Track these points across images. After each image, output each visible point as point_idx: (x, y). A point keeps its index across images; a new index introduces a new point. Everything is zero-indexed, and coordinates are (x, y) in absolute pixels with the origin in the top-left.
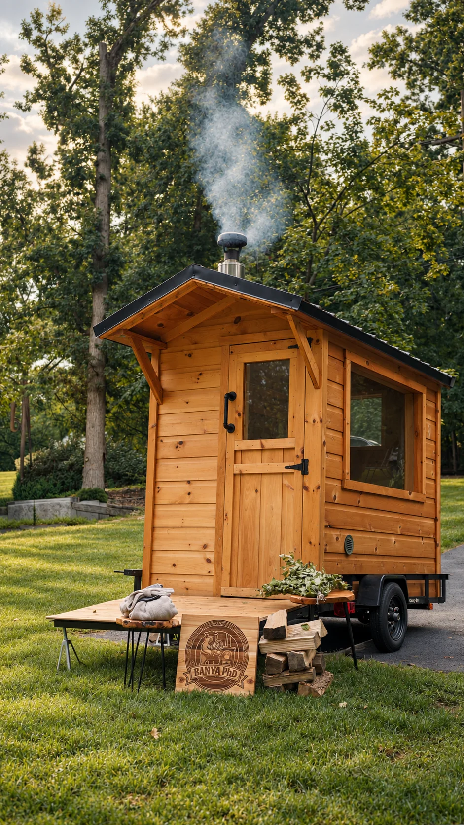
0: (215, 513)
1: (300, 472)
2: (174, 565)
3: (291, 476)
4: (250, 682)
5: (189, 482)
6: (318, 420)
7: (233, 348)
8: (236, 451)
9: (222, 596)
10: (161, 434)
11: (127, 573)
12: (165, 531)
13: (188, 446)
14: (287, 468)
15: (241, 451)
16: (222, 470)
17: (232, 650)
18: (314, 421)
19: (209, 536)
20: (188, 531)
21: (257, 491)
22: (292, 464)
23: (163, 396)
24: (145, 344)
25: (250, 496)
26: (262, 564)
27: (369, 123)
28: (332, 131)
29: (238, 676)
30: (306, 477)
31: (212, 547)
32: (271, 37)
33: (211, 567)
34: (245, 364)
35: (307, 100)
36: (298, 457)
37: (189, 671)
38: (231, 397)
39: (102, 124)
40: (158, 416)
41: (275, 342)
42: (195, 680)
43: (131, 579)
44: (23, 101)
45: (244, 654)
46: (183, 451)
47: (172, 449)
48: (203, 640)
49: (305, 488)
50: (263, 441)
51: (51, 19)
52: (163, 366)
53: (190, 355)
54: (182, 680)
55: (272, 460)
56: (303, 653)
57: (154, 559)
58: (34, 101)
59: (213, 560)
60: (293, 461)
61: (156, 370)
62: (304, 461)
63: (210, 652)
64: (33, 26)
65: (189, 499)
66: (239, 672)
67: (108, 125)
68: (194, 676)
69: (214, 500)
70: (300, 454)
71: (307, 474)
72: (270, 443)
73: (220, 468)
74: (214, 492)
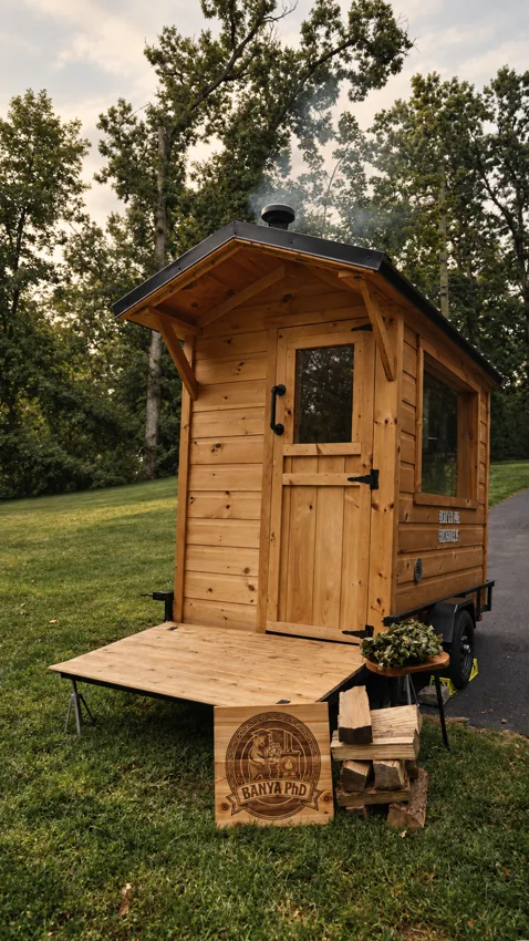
0: (258, 531)
1: (368, 486)
2: (210, 590)
3: (356, 490)
4: (326, 799)
5: (227, 493)
6: (391, 420)
7: (281, 332)
8: (285, 457)
9: (268, 632)
10: (195, 435)
11: (156, 596)
12: (199, 549)
13: (226, 450)
14: (350, 479)
15: (293, 457)
16: (268, 481)
17: (296, 755)
18: (386, 422)
19: (252, 559)
20: (226, 551)
21: (311, 507)
22: (358, 475)
23: (198, 391)
24: (176, 328)
25: (302, 512)
26: (318, 596)
27: (372, 182)
28: (343, 188)
29: (308, 792)
30: (374, 491)
31: (255, 572)
32: (292, 121)
33: (255, 596)
34: (297, 350)
35: (323, 161)
36: (364, 466)
37: (234, 794)
38: (279, 391)
39: (159, 189)
40: (192, 414)
41: (335, 322)
42: (245, 805)
43: (162, 604)
44: (101, 175)
45: (314, 759)
46: (220, 455)
47: (209, 452)
48: (251, 744)
49: (374, 506)
50: (320, 445)
51: (122, 114)
52: (198, 356)
53: (229, 342)
54: (225, 807)
55: (331, 469)
56: (396, 765)
57: (188, 581)
58: (109, 175)
59: (256, 587)
60: (357, 472)
61: (189, 358)
62: (372, 471)
63: (261, 760)
64: (109, 119)
65: (227, 513)
66: (308, 787)
67: (165, 190)
68: (243, 800)
69: (258, 515)
70: (367, 463)
71: (377, 488)
72: (328, 448)
73: (265, 476)
74: (258, 507)
